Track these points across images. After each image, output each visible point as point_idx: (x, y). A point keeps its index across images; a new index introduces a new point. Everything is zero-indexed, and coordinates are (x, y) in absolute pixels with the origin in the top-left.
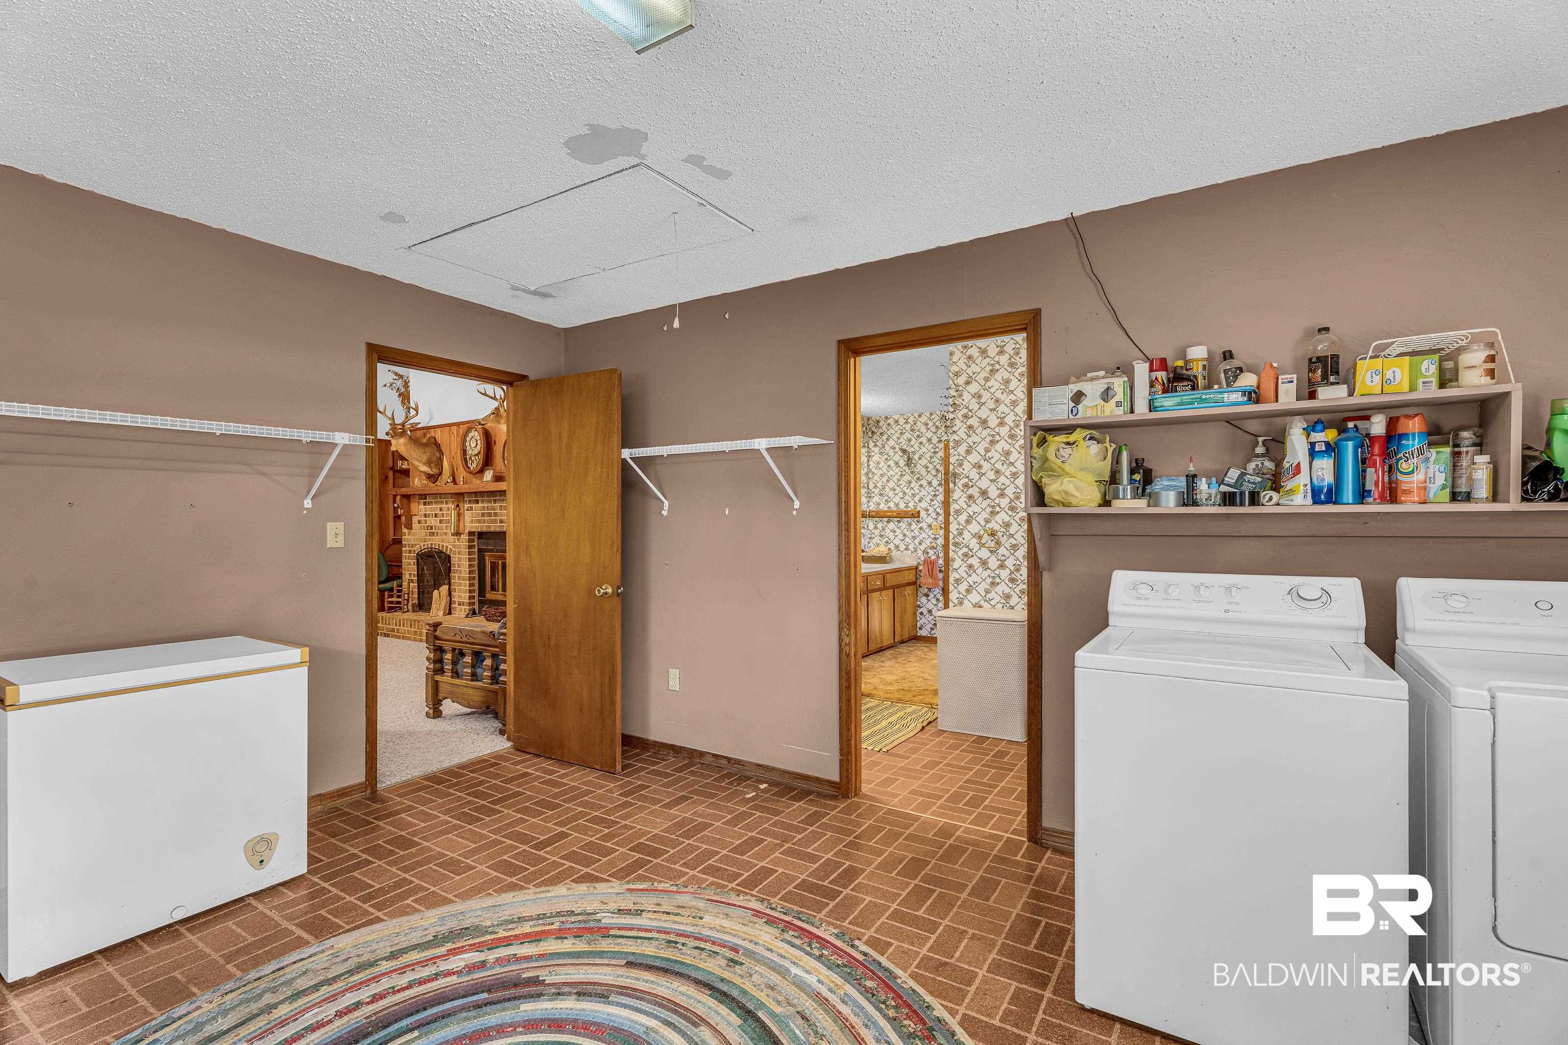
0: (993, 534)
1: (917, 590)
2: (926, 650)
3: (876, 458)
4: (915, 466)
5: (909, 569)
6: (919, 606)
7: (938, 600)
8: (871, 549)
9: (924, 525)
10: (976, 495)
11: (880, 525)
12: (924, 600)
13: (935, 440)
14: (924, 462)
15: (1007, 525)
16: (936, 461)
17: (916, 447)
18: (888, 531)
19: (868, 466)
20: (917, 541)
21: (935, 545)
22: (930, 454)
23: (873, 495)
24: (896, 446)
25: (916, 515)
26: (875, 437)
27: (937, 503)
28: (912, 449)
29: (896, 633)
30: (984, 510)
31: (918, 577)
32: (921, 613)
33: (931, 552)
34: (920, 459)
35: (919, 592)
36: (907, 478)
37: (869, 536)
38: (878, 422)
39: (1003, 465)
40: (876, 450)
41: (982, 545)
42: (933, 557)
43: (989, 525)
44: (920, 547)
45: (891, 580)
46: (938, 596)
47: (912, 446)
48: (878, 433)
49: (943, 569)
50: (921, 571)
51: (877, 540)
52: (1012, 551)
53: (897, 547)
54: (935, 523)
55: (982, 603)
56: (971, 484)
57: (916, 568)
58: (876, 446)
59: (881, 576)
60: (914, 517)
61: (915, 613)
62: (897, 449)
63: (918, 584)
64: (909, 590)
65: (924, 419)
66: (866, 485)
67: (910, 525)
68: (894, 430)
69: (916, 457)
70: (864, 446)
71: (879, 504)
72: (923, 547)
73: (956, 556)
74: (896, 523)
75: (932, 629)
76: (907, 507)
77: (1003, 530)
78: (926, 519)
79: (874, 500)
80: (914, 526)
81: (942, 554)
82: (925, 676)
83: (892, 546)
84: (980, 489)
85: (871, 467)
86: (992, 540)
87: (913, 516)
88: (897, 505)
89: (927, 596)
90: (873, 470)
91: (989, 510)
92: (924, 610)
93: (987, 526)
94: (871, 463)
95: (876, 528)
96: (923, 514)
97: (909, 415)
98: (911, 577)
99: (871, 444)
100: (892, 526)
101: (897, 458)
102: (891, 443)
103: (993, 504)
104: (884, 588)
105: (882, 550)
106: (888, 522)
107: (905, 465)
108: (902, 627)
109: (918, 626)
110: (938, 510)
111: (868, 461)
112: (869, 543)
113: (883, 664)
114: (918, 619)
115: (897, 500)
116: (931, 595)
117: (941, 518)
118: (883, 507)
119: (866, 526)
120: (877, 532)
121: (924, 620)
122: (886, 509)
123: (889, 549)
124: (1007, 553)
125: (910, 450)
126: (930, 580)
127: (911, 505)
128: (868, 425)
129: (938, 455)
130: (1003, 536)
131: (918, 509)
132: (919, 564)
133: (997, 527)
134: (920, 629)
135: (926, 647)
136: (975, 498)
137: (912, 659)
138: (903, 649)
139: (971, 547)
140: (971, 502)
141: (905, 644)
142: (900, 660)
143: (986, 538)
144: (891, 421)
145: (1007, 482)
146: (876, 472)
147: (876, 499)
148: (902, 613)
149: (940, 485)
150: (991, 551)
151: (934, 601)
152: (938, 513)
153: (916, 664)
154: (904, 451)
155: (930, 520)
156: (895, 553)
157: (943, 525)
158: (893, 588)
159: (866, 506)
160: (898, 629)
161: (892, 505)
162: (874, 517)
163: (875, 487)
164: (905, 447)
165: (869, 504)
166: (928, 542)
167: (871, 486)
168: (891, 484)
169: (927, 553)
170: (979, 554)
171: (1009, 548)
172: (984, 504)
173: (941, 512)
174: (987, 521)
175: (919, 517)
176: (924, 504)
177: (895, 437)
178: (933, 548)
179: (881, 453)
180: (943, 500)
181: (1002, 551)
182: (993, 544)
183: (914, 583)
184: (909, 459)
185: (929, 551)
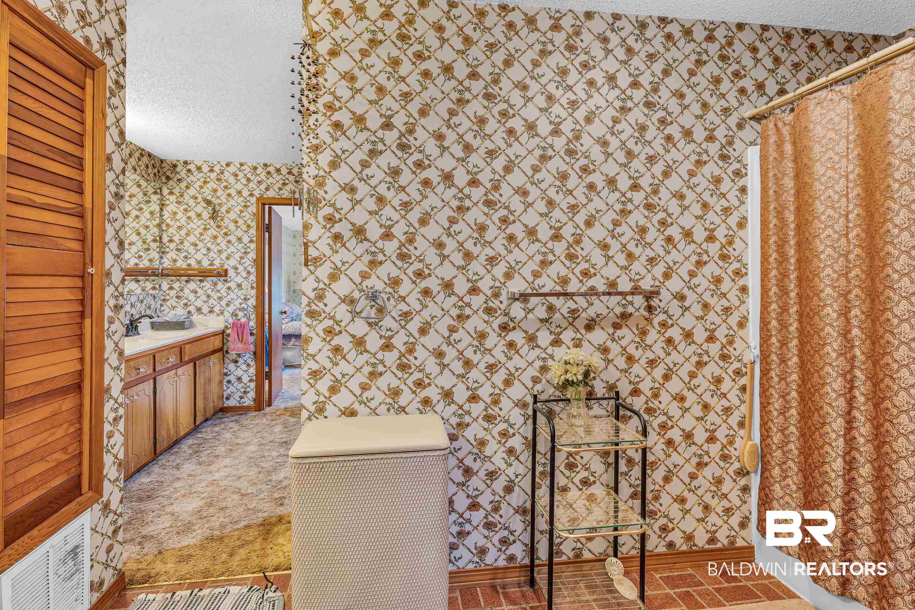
0: (373, 297)
1: (224, 356)
2: (236, 427)
3: (171, 207)
4: (222, 220)
5: (215, 334)
6: (226, 374)
7: (248, 365)
8: (165, 312)
9: (232, 285)
10: (347, 234)
11: (176, 285)
12: (232, 366)
13: (245, 193)
14: (232, 215)
15: (395, 282)
16: (247, 215)
17: (223, 199)
18: (186, 291)
19: (161, 216)
20: (223, 303)
21: (245, 306)
22: (240, 208)
23: (168, 250)
24: (198, 195)
25: (223, 274)
26: (171, 183)
27: (248, 262)
28: (218, 201)
29: (198, 414)
30: (358, 258)
31: (225, 341)
32: (229, 382)
33: (241, 314)
34: (228, 212)
35: (226, 359)
36: (212, 232)
37: (162, 298)
38: (175, 166)
39: (389, 189)
40: (173, 198)
41: (355, 314)
42: (243, 320)
43: (368, 283)
44: (228, 309)
45: (189, 352)
46: (249, 361)
47: (218, 198)
48: (175, 179)
49: (254, 332)
50: (228, 335)
51: (173, 302)
52: (403, 323)
53: (199, 310)
54: (245, 282)
55: (356, 406)
56: (337, 216)
57: (223, 332)
58: (171, 193)
59: (177, 350)
60: (221, 276)
61: (221, 382)
62: (200, 199)
63: (225, 349)
64: (214, 359)
65: (232, 169)
66: (158, 238)
67: (215, 284)
68: (196, 178)
69: (223, 209)
70: (155, 193)
71: (175, 261)
72: (231, 309)
73: (312, 334)
74: (198, 283)
75: (241, 398)
76: (211, 264)
77: (388, 290)
78: (235, 279)
79: (169, 256)
80: (220, 286)
81: (254, 316)
82: (243, 485)
83: (192, 309)
84: (353, 224)
85: (165, 218)
86: (372, 307)
87: (219, 275)
88: (199, 262)
89: (236, 362)
90: (168, 221)
91: (367, 258)
92: (232, 378)
93: (364, 284)
94: (165, 212)
95: (171, 288)
96: (231, 273)
97: (215, 163)
98: (217, 343)
99: (165, 191)
100: (192, 285)
101: (199, 209)
102: (192, 192)
103: (373, 249)
104: (182, 363)
105: (180, 313)
106: (187, 281)
107: (210, 218)
108: (205, 399)
109: (225, 396)
110: (249, 268)
111: (162, 210)
112: (162, 305)
113: (178, 473)
114: (225, 388)
115: (199, 256)
116: (241, 361)
117: (253, 277)
118: (181, 264)
119: (157, 286)
120: (173, 293)
121: (232, 389)
122: (184, 266)
123: (189, 312)
124: (394, 325)
125: (216, 201)
126: (240, 345)
127: (217, 263)
128: (161, 168)
129: (250, 210)
130: (388, 299)
131: (226, 267)
132: (226, 327)
133: (379, 286)
134: (228, 399)
135: (237, 421)
136: (345, 239)
137: (221, 450)
138: (207, 432)
139: (338, 318)
140: (339, 245)
141: (210, 422)
142: (203, 459)
143: (363, 304)
144: (192, 167)
145: (396, 216)
146: (171, 223)
147: (172, 255)
148: (205, 383)
149: (251, 241)
150: (370, 324)
151: (244, 367)
152: (249, 272)
153: (227, 461)
154: (208, 203)
155: (239, 280)
156: (196, 318)
157: (255, 285)
158: (194, 361)
159: (158, 262)
160: (200, 404)
161: (192, 262)
162: (168, 275)
163: (171, 241)
164: (209, 198)
165: (163, 261)
166: (237, 303)
167: (165, 239)
168: (192, 239)
169: (236, 315)
170: (352, 329)
171: (398, 318)
172: (360, 249)
173: (253, 270)
174: (364, 276)
175: (226, 275)
176: (232, 262)
177: (197, 185)
178: (242, 310)
179: (178, 202)
180: (255, 257)
181: (388, 322)
182: (373, 313)
183: (221, 350)
184: (214, 211)
185: (238, 312)
